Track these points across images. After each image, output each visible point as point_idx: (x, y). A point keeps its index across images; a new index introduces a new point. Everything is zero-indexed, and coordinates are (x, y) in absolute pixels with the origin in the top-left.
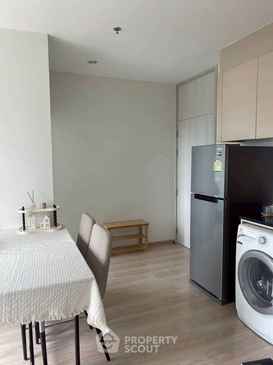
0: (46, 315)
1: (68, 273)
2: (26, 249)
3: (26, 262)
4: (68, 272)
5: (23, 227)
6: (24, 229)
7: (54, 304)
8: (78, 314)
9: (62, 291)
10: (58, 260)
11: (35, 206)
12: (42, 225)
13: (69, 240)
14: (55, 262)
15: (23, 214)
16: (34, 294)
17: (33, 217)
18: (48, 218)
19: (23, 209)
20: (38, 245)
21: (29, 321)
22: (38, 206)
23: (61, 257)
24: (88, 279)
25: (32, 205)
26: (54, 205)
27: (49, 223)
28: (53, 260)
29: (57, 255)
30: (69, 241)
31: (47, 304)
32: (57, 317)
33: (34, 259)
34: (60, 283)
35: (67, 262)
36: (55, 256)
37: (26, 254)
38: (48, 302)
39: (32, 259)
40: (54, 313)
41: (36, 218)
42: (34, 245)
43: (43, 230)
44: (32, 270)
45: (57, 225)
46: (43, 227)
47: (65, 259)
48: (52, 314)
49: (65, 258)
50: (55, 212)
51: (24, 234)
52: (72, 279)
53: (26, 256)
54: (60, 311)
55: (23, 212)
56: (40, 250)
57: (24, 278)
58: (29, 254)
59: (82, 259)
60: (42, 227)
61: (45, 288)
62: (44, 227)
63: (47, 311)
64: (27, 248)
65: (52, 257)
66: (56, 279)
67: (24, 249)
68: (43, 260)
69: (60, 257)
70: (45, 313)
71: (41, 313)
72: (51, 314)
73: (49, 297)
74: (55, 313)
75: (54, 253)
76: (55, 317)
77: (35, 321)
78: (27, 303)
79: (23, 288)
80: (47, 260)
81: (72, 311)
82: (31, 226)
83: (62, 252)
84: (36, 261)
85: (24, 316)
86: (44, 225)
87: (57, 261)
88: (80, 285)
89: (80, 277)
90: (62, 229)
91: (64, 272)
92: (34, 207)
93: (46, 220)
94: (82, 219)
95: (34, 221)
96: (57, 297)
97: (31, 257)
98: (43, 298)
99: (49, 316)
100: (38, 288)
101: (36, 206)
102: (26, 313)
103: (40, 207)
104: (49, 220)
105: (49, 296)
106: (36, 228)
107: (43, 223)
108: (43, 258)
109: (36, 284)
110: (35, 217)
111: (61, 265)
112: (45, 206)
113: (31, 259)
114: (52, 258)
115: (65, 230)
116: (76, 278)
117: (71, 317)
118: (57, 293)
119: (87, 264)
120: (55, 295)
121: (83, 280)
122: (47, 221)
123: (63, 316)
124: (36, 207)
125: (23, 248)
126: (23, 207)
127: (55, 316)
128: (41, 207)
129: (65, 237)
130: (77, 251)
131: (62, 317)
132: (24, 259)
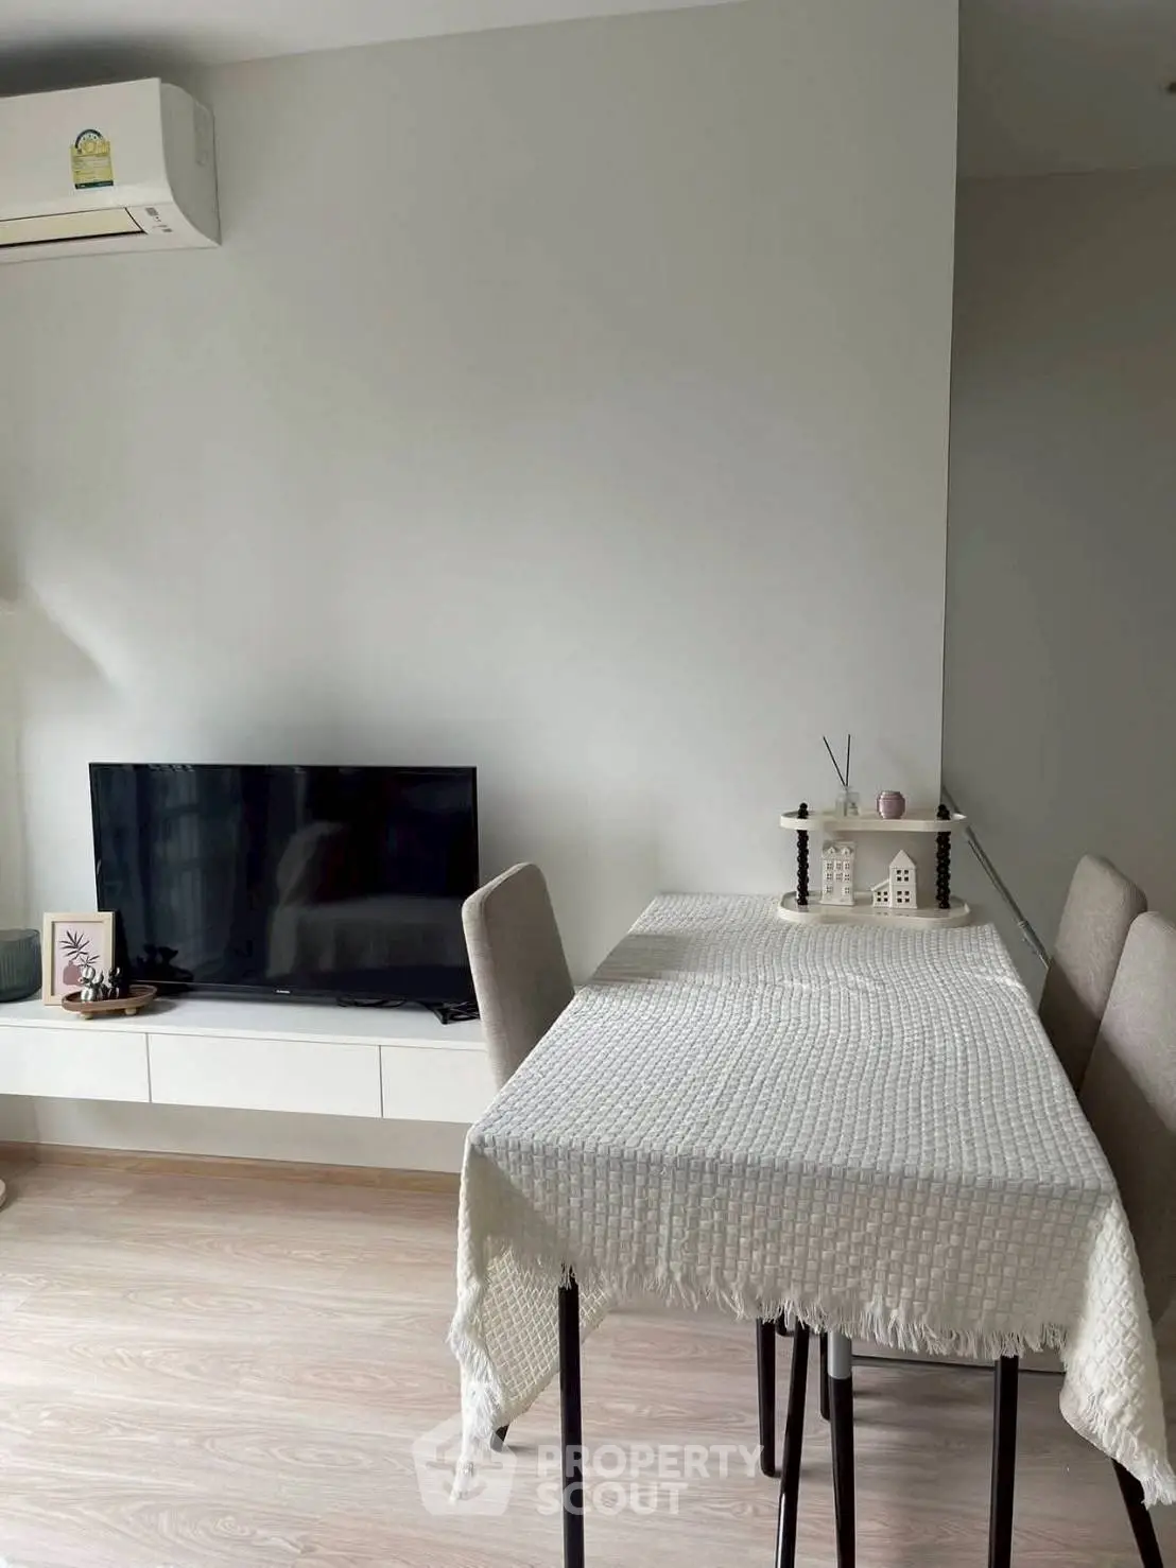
0: (849, 1307)
1: (969, 1132)
2: (796, 983)
3: (786, 1040)
4: (971, 1129)
5: (798, 893)
6: (803, 902)
7: (888, 1265)
8: (1010, 1355)
9: (930, 1212)
10: (930, 1058)
11: (854, 804)
12: (879, 894)
13: (997, 974)
14: (914, 1065)
15: (803, 835)
16: (798, 1191)
17: (843, 851)
18: (911, 866)
19: (803, 813)
20: (851, 978)
21: (771, 1312)
22: (866, 805)
23: (948, 1050)
24: (1074, 1188)
25: (841, 800)
26: (942, 807)
27: (911, 886)
28: (907, 1057)
29: (927, 1035)
30: (999, 980)
31: (856, 1255)
32: (900, 1336)
33: (819, 1034)
34: (921, 1170)
35: (973, 1077)
36: (916, 1038)
37: (792, 1004)
38: (860, 1244)
39: (812, 1033)
40: (886, 1313)
41: (856, 857)
42: (830, 973)
43: (883, 916)
44: (803, 1081)
45: (950, 902)
46: (883, 903)
47: (966, 1064)
48: (878, 1311)
49: (965, 1058)
50: (943, 839)
51: (798, 921)
52: (986, 1165)
53: (790, 1014)
54: (916, 1312)
55: (800, 824)
56: (856, 998)
57: (762, 1107)
58: (802, 1008)
59: (1057, 1079)
60: (879, 900)
61: (847, 1177)
62: (890, 904)
63: (856, 1290)
64: (801, 981)
65: (906, 1040)
66: (907, 1148)
67: (786, 982)
68: (861, 1044)
69: (945, 1047)
70: (844, 1293)
71: (827, 1290)
72: (873, 1307)
73: (869, 1224)
74: (894, 1314)
75: (915, 1026)
76: (889, 1331)
77: (797, 1318)
78: (762, 1224)
79: (751, 1150)
80: (880, 1049)
81: (979, 1326)
82: (830, 890)
83: (955, 1029)
84: (828, 1043)
85: (748, 1278)
86: (890, 893)
87: (926, 1061)
88: (1031, 1207)
89: (1035, 1167)
90: (972, 921)
91: (949, 1121)
92: (850, 805)
93: (899, 872)
94: (1077, 887)
95: (845, 872)
96: (906, 1233)
97: (808, 1022)
98: (837, 1221)
99: (862, 1319)
100: (815, 1170)
101: (857, 805)
102: (759, 1268)
103: (878, 810)
104: (912, 875)
105: (866, 1218)
106: (850, 903)
107: (887, 885)
108: (863, 1037)
109: (810, 1147)
110: (851, 851)
111: (944, 1084)
112: (897, 806)
113: (807, 1029)
114: (905, 1047)
115: (988, 928)
116: (1010, 1168)
117: (971, 1357)
118: (904, 1218)
119: (1078, 1106)
120: (894, 1223)
121: (1044, 1186)
122: (902, 875)
123: (931, 1338)
124: (859, 811)
125: (783, 979)
126: (804, 806)
127: (890, 1327)
128: (881, 810)
129: (981, 959)
130: (1033, 1033)
131: (929, 1342)
132: (781, 1024)
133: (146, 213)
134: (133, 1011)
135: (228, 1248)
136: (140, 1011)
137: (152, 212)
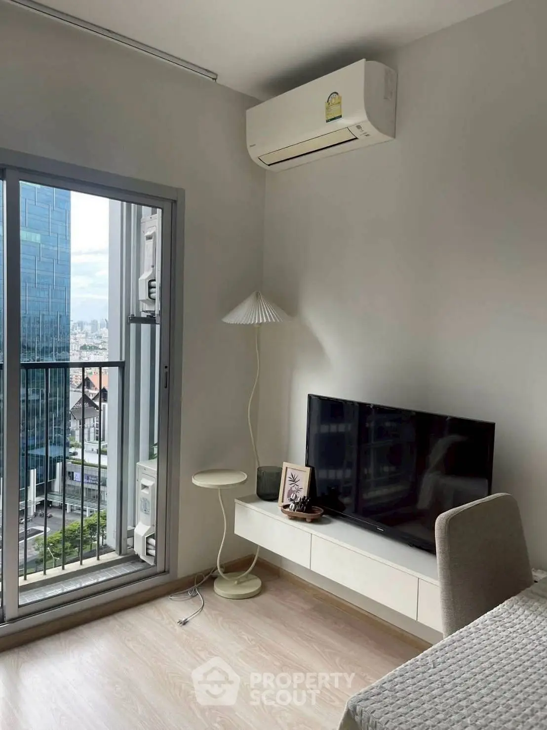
133: (356, 128)
134: (309, 521)
135: (337, 660)
136: (314, 521)
137: (359, 127)
